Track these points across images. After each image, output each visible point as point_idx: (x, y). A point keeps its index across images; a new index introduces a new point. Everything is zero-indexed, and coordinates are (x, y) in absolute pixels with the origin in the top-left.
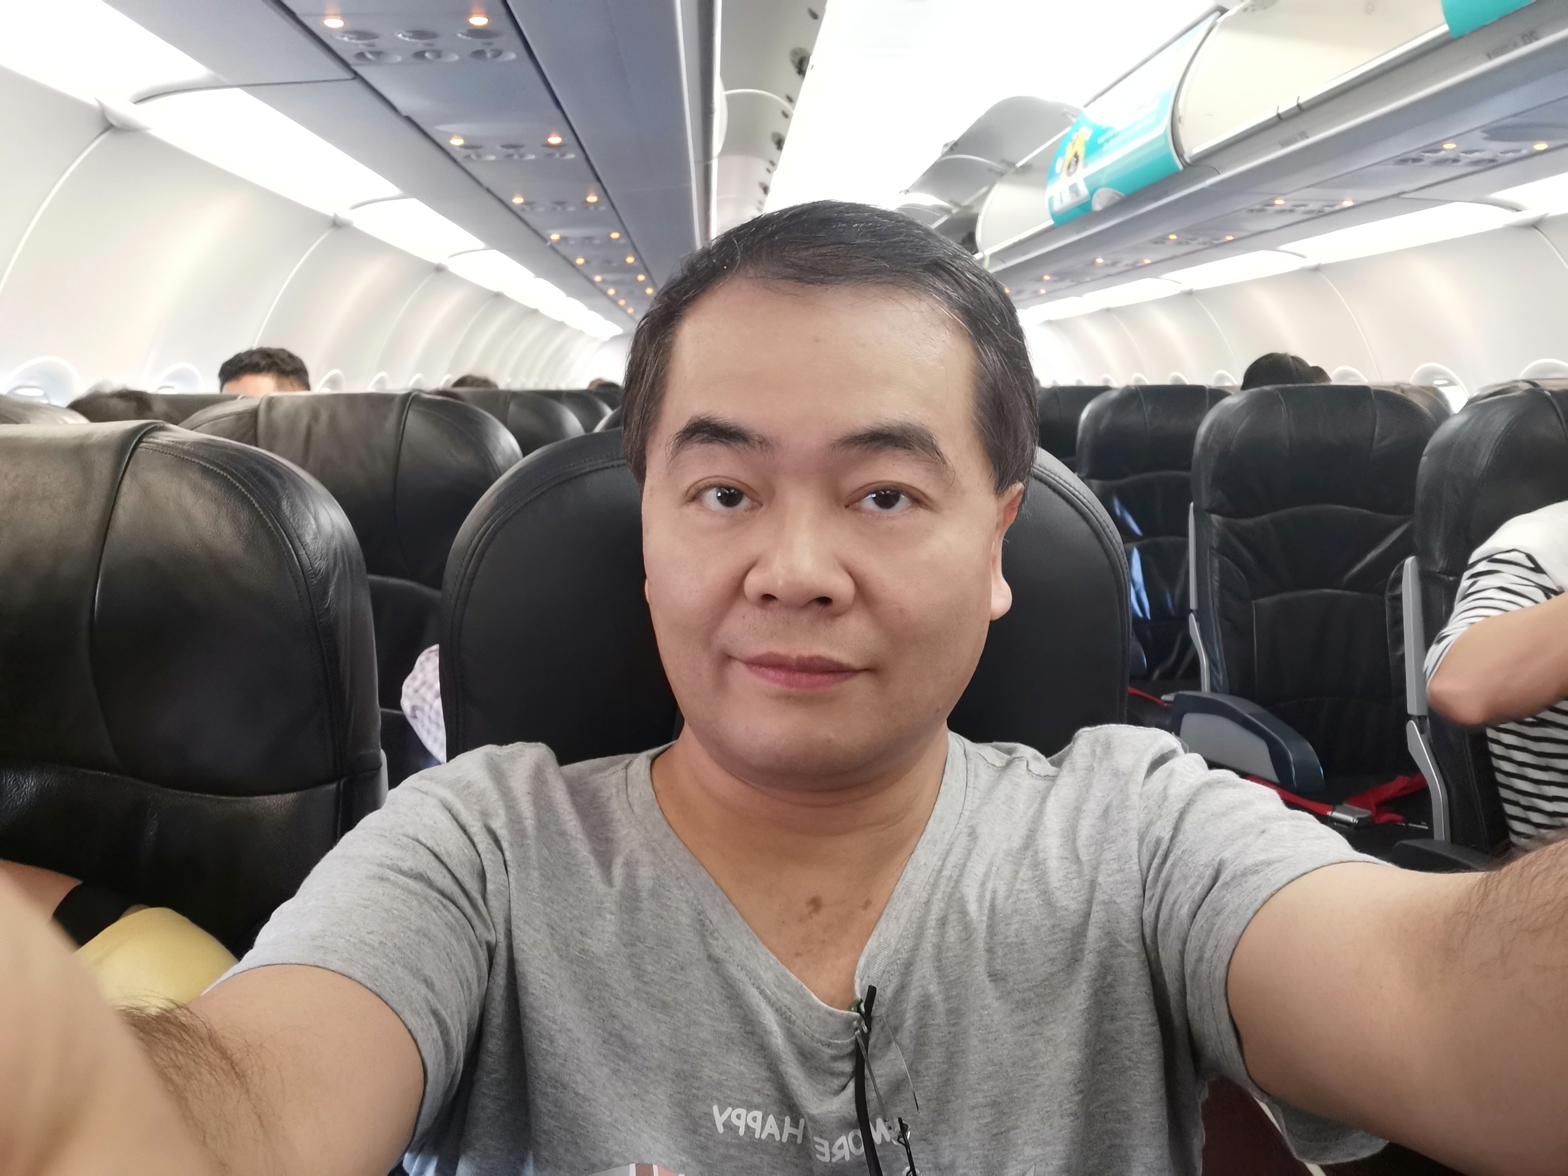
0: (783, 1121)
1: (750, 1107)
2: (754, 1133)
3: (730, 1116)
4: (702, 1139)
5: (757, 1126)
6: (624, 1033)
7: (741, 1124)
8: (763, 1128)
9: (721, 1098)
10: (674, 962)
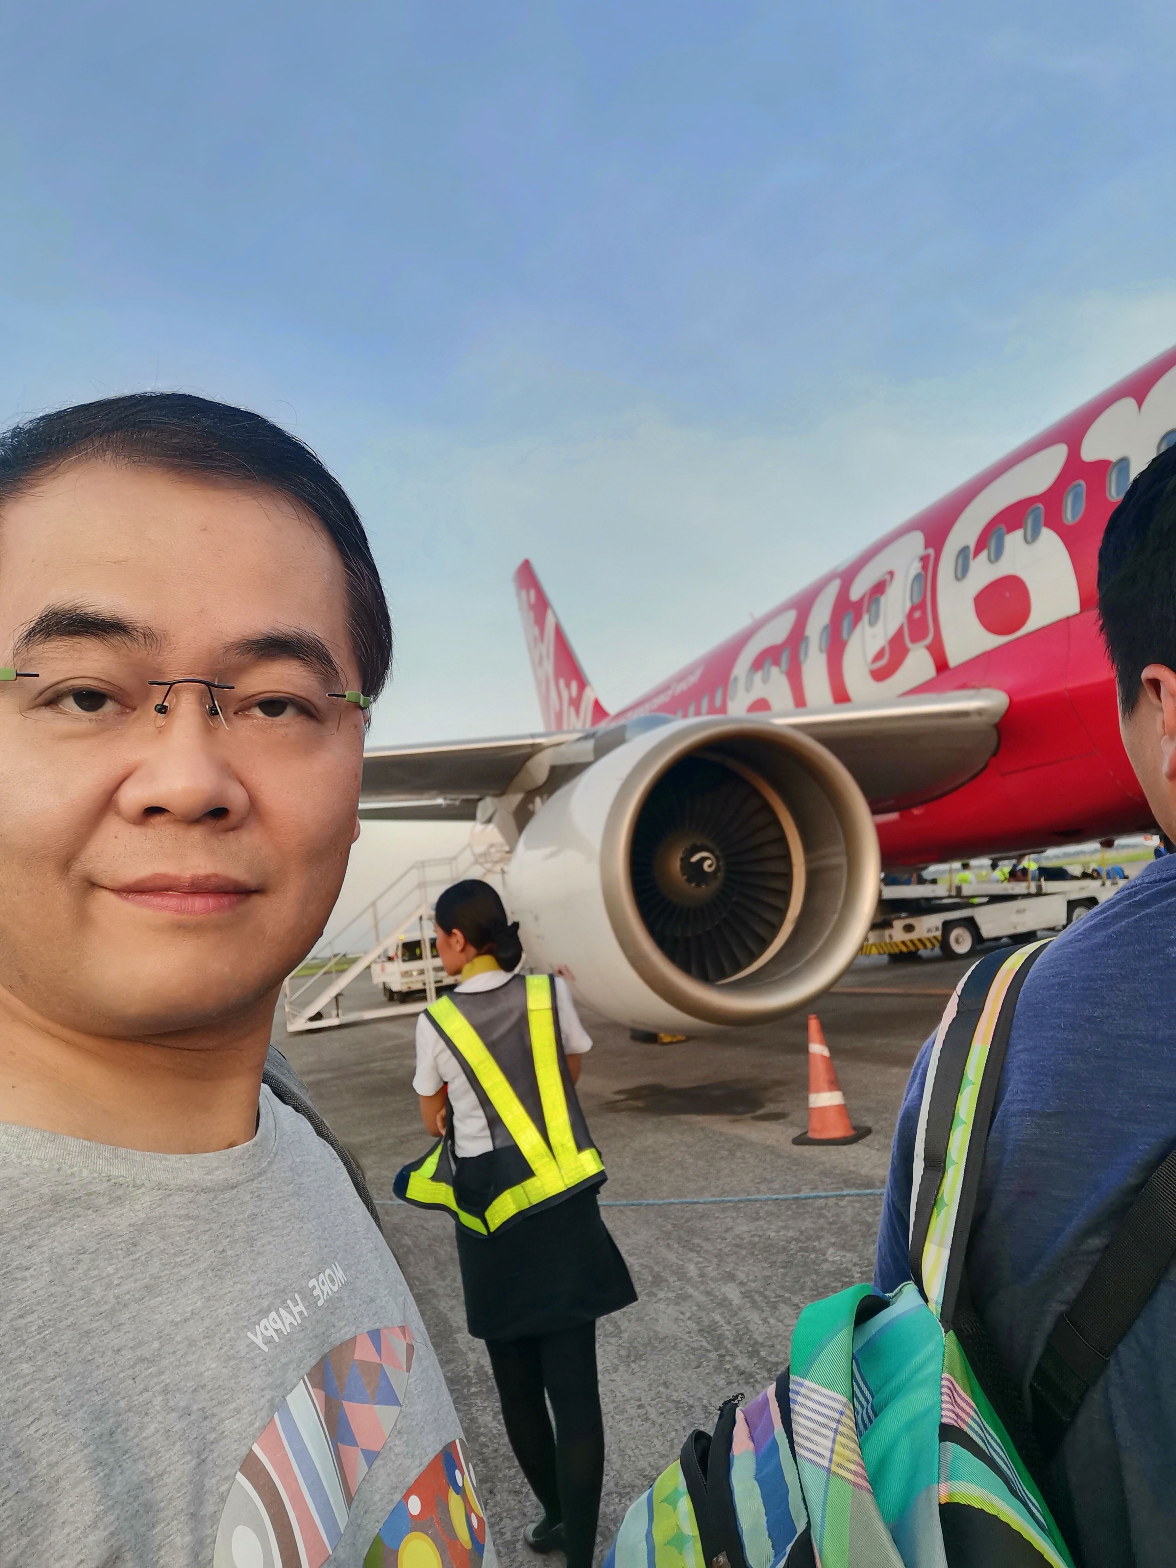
0: (288, 1307)
1: (265, 1313)
2: (282, 1332)
3: (262, 1334)
4: (263, 1367)
5: (279, 1325)
6: (139, 1353)
7: (271, 1333)
8: (283, 1323)
9: (246, 1324)
10: (123, 1245)
